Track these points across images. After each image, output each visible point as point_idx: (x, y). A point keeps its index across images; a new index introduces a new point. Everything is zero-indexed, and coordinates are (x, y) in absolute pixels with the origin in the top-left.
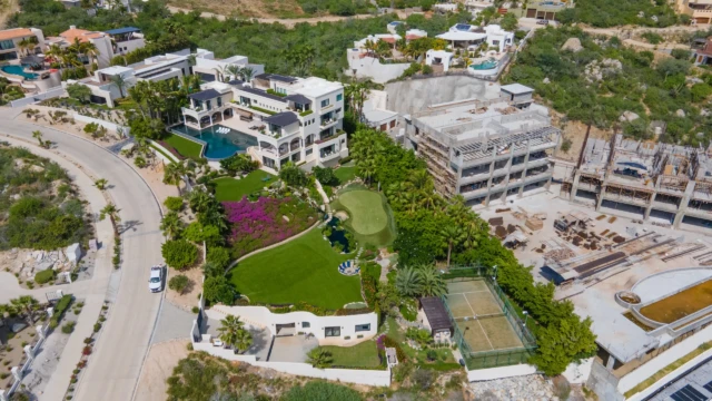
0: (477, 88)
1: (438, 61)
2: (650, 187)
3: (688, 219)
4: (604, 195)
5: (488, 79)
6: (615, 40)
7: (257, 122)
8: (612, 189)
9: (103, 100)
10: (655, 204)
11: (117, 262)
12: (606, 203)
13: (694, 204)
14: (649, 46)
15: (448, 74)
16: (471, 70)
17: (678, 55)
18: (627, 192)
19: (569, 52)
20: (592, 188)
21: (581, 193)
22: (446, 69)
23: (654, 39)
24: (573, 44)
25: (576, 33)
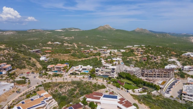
0: (123, 66)
1: (116, 63)
2: (153, 74)
3: (157, 77)
4: (148, 76)
5: (123, 65)
6: (132, 59)
7: (104, 73)
8: (149, 75)
9: (78, 74)
10: (154, 76)
11: (112, 89)
12: (149, 77)
13: (157, 75)
14: (136, 59)
15: (118, 65)
16: (121, 64)
17: (140, 60)
18: (151, 75)
19: (128, 60)
20: (146, 75)
21: (146, 76)
22: (117, 64)
23: (136, 58)
24: (128, 59)
25: (128, 58)
